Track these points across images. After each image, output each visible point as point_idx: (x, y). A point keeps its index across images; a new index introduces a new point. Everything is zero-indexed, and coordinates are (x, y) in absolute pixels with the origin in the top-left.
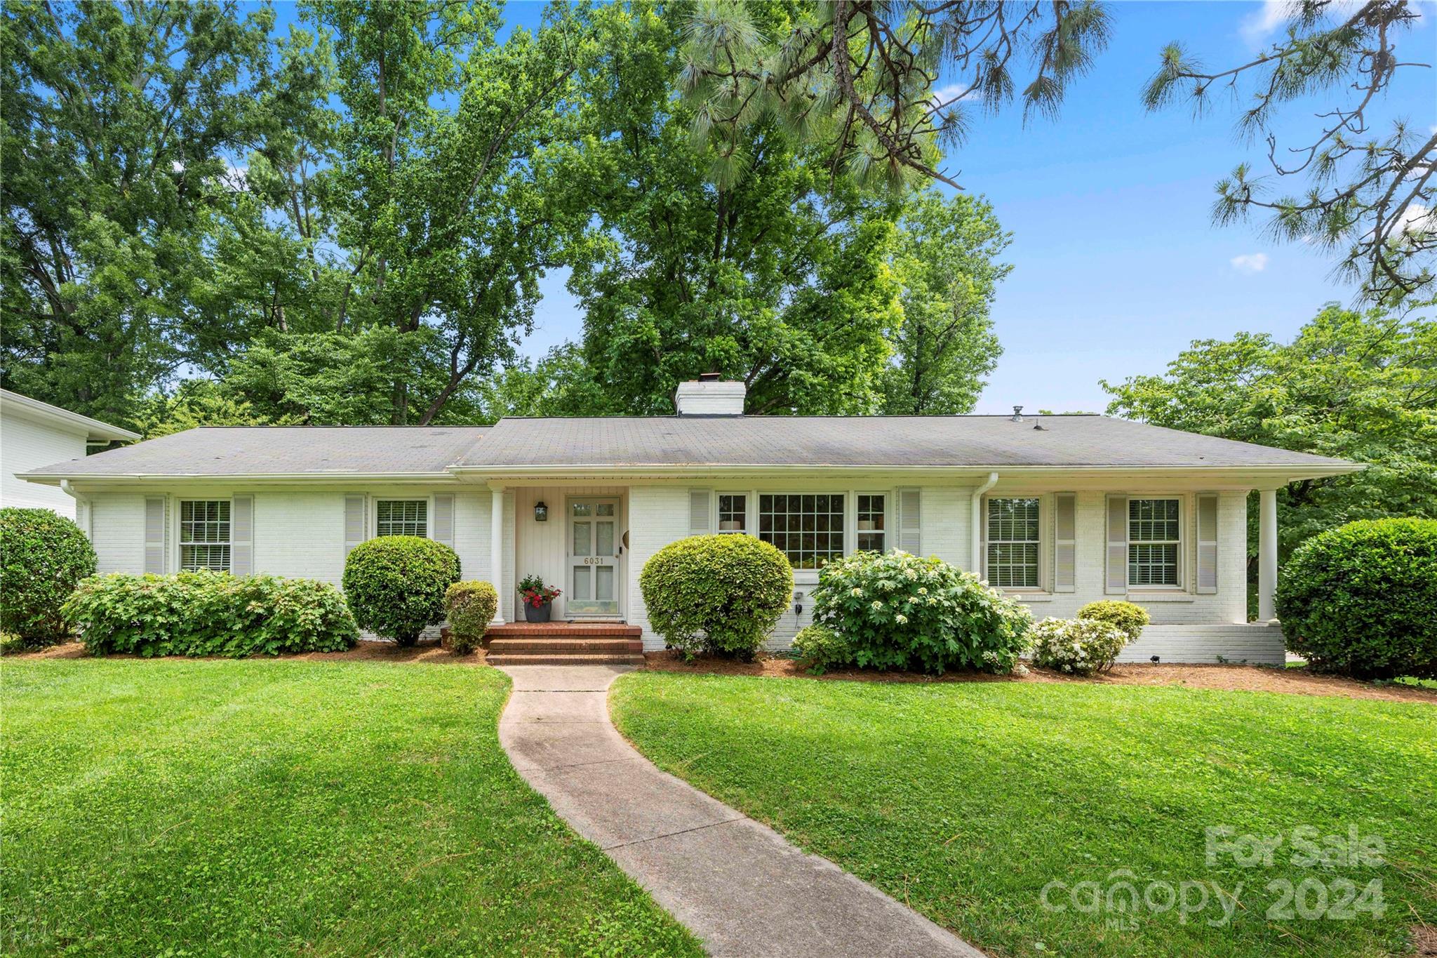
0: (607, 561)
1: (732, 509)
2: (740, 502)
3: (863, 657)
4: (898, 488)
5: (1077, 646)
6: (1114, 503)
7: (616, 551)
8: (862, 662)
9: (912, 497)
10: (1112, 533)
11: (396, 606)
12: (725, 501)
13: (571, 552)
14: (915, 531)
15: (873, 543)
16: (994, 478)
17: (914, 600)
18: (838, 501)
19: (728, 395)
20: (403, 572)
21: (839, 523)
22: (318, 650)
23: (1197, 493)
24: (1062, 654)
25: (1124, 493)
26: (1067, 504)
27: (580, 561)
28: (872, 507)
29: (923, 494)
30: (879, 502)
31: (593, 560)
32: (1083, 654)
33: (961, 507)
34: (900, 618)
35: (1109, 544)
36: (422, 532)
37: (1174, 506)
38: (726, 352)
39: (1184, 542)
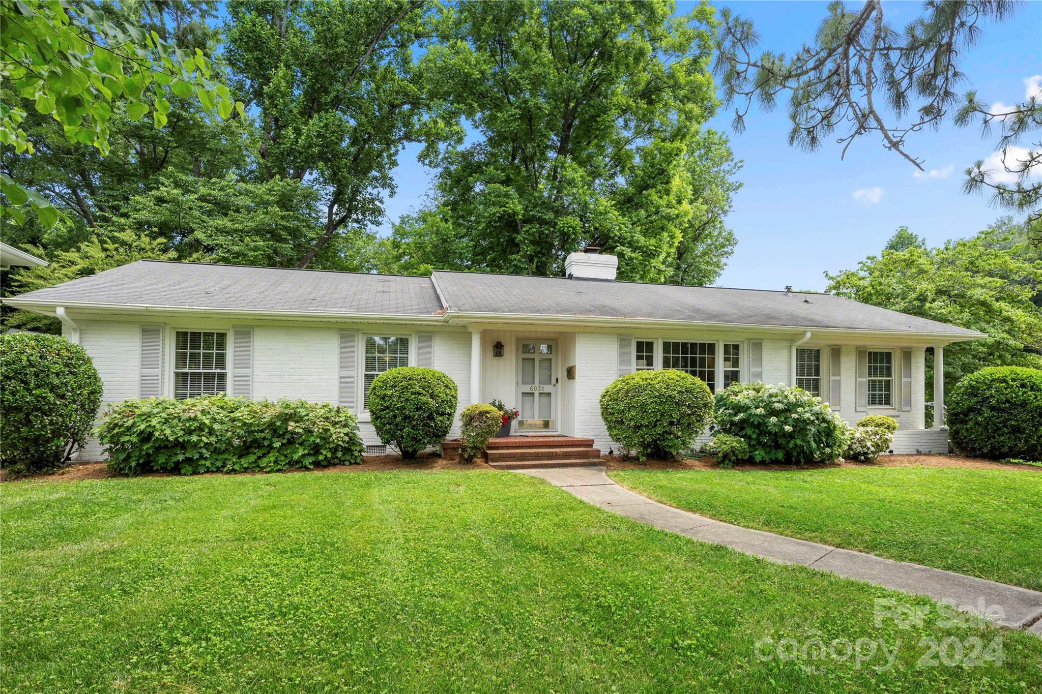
0: (547, 389)
1: (644, 350)
2: (650, 346)
3: (759, 454)
4: (749, 340)
5: (869, 444)
6: (861, 352)
7: (553, 381)
8: (758, 459)
9: (757, 345)
10: (859, 374)
11: (427, 425)
12: (640, 346)
13: (520, 382)
14: (759, 369)
15: (732, 377)
16: (809, 335)
17: (794, 416)
18: (711, 348)
19: (606, 265)
20: (432, 396)
21: (712, 364)
22: (342, 463)
23: (902, 348)
24: (859, 449)
25: (865, 346)
26: (836, 352)
27: (527, 389)
28: (732, 353)
29: (763, 344)
30: (736, 347)
31: (537, 387)
32: (872, 449)
33: (784, 355)
34: (788, 428)
35: (859, 379)
36: (404, 363)
37: (889, 355)
38: (574, 228)
39: (894, 378)
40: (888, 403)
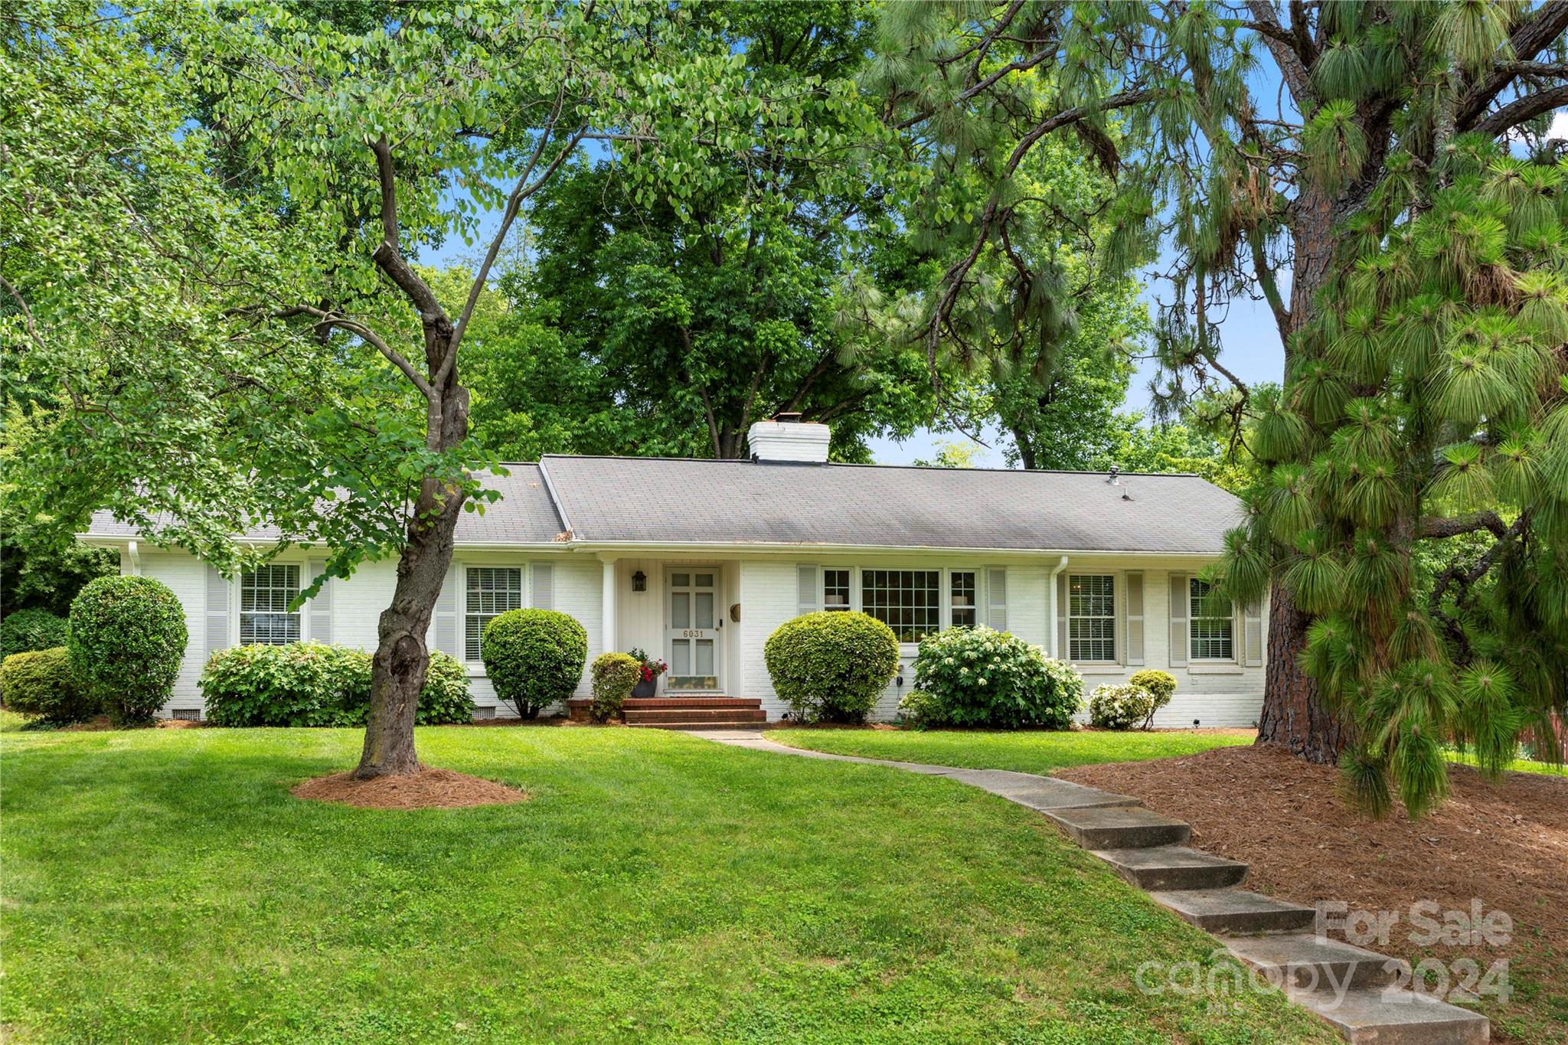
0: (707, 634)
1: (836, 583)
2: (844, 577)
3: (957, 713)
4: (987, 566)
6: (1176, 581)
7: (716, 624)
8: (957, 719)
9: (999, 574)
10: (1176, 610)
12: (829, 577)
13: (670, 625)
14: (1001, 607)
15: (965, 619)
18: (934, 578)
21: (934, 598)
22: (454, 720)
24: (1107, 712)
25: (1184, 572)
26: (1136, 581)
27: (679, 634)
28: (964, 584)
29: (1008, 572)
30: (969, 579)
31: (694, 632)
33: (1039, 587)
34: (981, 682)
35: (1174, 620)
40: (1228, 654)
